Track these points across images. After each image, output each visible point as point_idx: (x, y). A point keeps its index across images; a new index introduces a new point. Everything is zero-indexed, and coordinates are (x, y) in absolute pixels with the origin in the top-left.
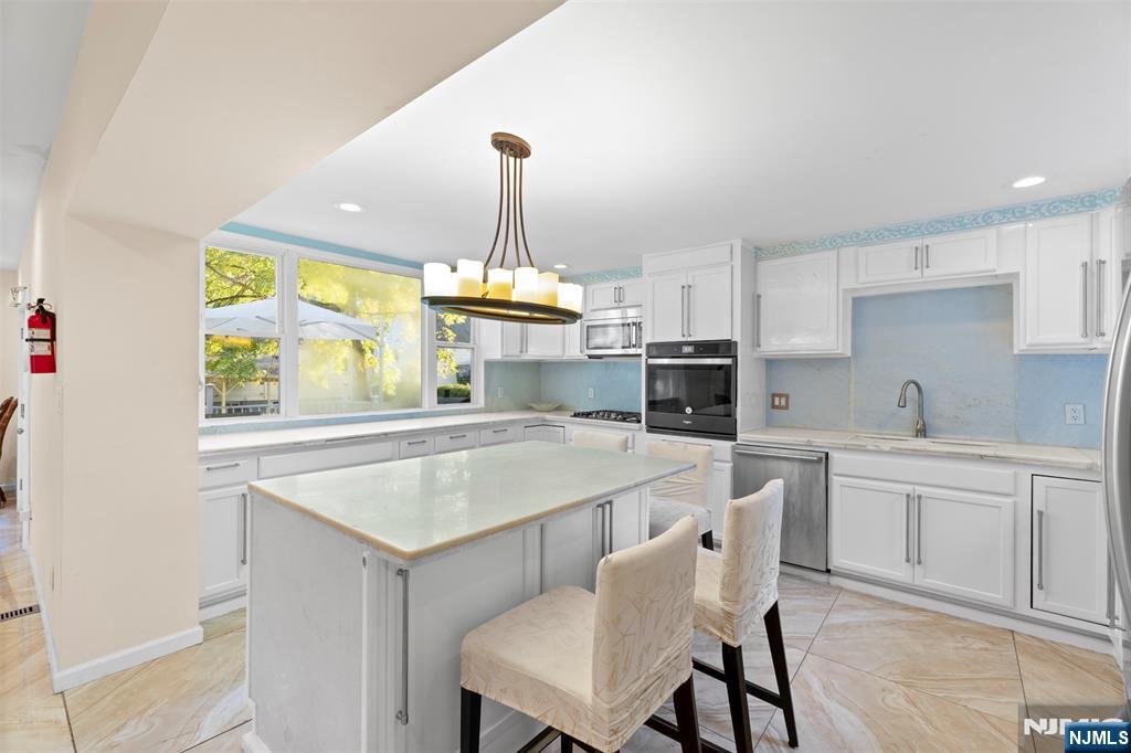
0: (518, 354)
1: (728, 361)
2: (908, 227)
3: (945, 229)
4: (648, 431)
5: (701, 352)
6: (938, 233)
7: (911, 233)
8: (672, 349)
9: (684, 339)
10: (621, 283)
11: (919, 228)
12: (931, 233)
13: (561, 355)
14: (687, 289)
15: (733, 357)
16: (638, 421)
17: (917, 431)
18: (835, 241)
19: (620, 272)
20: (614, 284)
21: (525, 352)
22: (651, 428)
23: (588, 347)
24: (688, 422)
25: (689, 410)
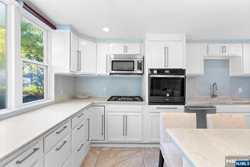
0: (76, 71)
1: (183, 76)
2: (220, 40)
3: (228, 43)
4: (149, 104)
5: (172, 73)
6: (226, 43)
7: (220, 42)
8: (160, 71)
9: (165, 68)
10: (127, 45)
11: (222, 41)
12: (225, 43)
13: (95, 73)
14: (166, 49)
15: (184, 75)
16: (142, 100)
17: (214, 96)
18: (202, 41)
19: (126, 40)
20: (123, 45)
21: (80, 70)
22: (151, 103)
23: (112, 70)
24: (168, 100)
25: (168, 95)
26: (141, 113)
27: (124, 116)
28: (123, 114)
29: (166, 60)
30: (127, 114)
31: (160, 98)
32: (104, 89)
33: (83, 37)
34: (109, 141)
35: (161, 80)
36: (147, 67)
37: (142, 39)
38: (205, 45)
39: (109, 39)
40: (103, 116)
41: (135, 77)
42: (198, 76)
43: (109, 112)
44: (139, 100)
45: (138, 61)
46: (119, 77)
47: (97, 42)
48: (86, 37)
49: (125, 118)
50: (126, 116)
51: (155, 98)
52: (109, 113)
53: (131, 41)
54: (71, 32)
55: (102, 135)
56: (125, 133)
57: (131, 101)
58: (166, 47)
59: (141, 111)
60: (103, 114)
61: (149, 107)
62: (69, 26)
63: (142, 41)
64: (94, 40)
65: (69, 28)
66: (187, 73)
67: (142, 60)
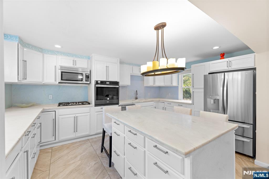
5: (111, 84)
9: (106, 80)
10: (75, 59)
13: (41, 81)
14: (107, 67)
15: (118, 85)
16: (89, 104)
17: (136, 98)
18: (130, 64)
19: (75, 55)
20: (72, 59)
21: (26, 79)
22: (96, 105)
23: (62, 80)
24: (108, 102)
25: (108, 99)
26: (89, 113)
27: (74, 117)
28: (74, 115)
29: (107, 75)
30: (77, 115)
31: (103, 102)
32: (50, 97)
33: (28, 47)
34: (60, 139)
35: (104, 89)
36: (94, 79)
37: (89, 56)
38: (131, 66)
39: (58, 52)
40: (54, 119)
41: (82, 86)
42: (128, 86)
43: (60, 115)
44: (86, 104)
45: (86, 74)
46: (67, 86)
47: (44, 52)
48: (32, 47)
49: (76, 119)
50: (77, 117)
51: (99, 102)
52: (60, 117)
53: (80, 57)
54: (19, 44)
55: (53, 136)
56: (76, 130)
57: (80, 105)
58: (107, 66)
59: (89, 112)
60: (53, 118)
61: (95, 108)
62: (18, 38)
63: (89, 58)
64: (41, 50)
65: (18, 40)
66: (120, 84)
67: (89, 73)
